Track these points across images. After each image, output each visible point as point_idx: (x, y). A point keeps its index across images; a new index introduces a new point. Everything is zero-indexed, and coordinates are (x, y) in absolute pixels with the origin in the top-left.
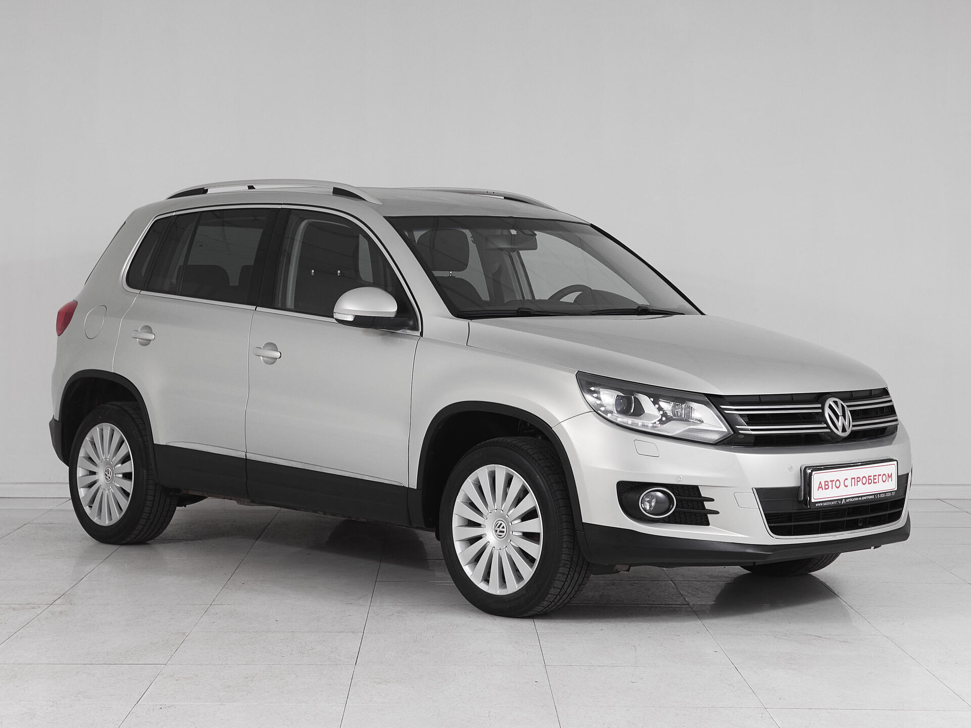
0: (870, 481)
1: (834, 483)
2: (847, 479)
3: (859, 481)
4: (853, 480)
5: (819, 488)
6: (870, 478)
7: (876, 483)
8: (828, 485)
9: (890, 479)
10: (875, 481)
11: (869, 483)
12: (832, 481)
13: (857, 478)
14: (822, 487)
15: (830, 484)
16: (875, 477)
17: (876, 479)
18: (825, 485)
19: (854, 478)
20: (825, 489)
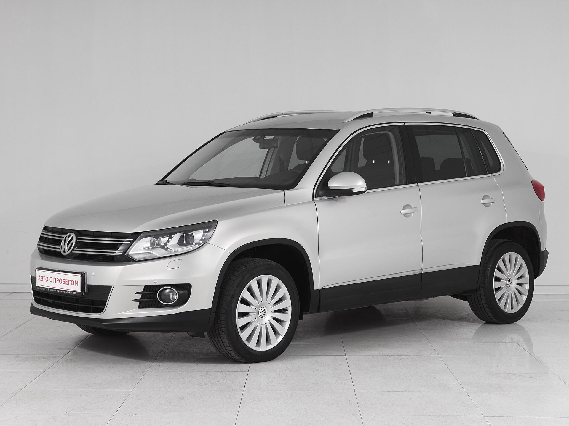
0: (64, 282)
1: (45, 278)
2: (51, 278)
3: (58, 281)
4: (55, 279)
5: (39, 279)
6: (64, 280)
7: (67, 284)
8: (42, 278)
9: (76, 285)
10: (67, 283)
11: (63, 283)
12: (44, 277)
13: (57, 279)
14: (40, 279)
15: (43, 278)
16: (67, 281)
17: (67, 282)
18: (41, 278)
19: (55, 278)
20: (41, 280)
